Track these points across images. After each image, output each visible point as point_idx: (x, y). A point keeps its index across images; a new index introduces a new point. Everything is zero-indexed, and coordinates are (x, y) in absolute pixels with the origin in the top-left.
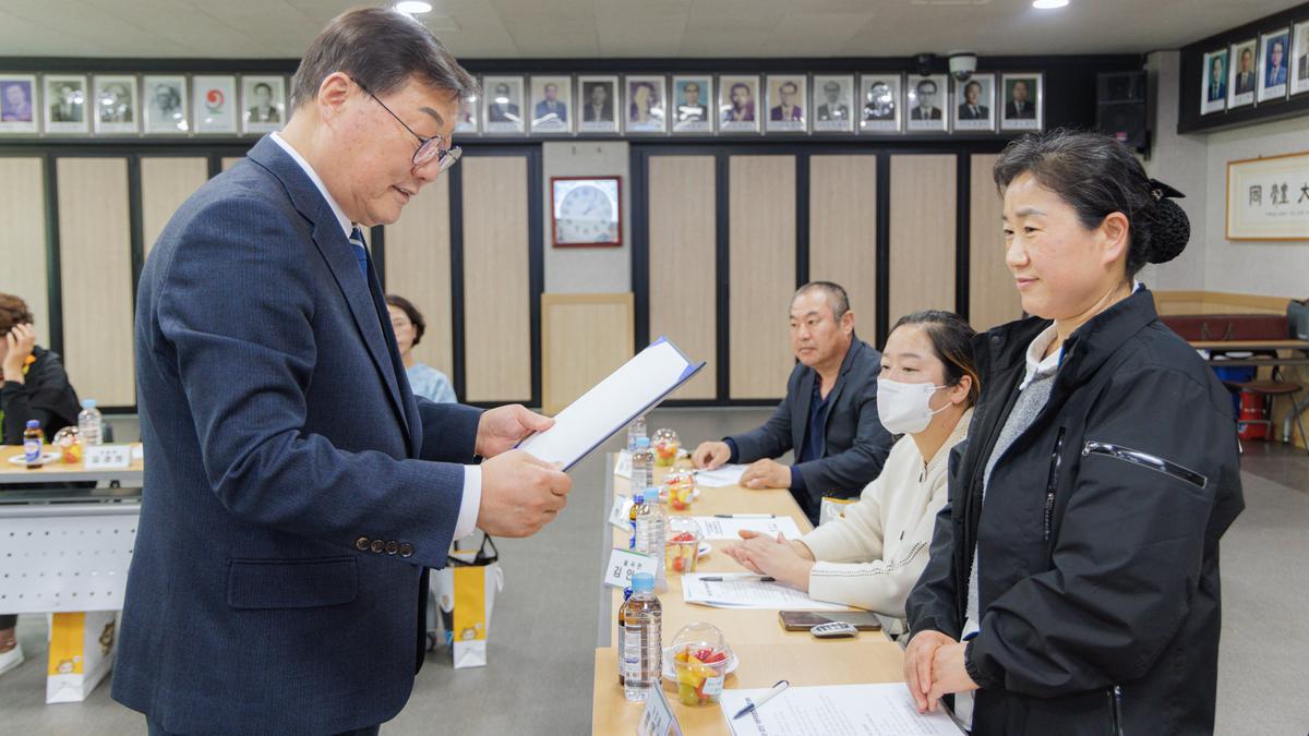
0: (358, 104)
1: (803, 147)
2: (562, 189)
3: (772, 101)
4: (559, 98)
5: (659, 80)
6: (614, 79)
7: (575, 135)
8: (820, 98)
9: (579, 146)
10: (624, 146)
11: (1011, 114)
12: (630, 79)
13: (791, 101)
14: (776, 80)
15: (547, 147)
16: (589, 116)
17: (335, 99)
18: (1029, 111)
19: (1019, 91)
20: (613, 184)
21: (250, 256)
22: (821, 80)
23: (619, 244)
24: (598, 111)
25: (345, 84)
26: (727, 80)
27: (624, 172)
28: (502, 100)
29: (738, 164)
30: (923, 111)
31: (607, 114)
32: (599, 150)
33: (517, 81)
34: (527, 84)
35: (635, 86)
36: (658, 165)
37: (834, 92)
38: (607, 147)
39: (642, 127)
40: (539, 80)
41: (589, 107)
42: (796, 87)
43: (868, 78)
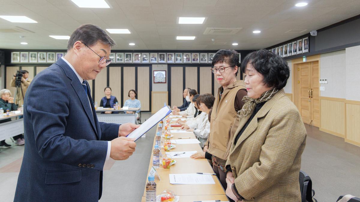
0: (84, 49)
1: (199, 66)
2: (156, 73)
3: (193, 58)
4: (155, 57)
6: (165, 54)
8: (201, 57)
9: (159, 65)
10: (166, 66)
12: (168, 53)
13: (196, 58)
14: (193, 54)
15: (153, 65)
17: (78, 48)
20: (165, 72)
21: (51, 89)
22: (202, 54)
23: (166, 83)
24: (162, 59)
25: (80, 44)
27: (167, 70)
28: (145, 56)
29: (187, 68)
31: (164, 60)
32: (162, 66)
33: (148, 54)
34: (150, 54)
35: (169, 55)
36: (173, 68)
37: (204, 56)
38: (164, 65)
39: (170, 62)
40: (152, 54)
41: (160, 58)
42: (197, 55)
43: (210, 54)
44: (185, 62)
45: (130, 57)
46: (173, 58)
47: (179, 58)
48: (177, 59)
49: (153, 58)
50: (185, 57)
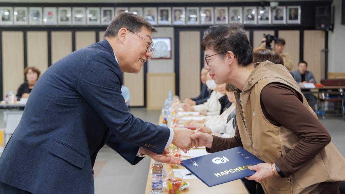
2: (154, 41)
3: (217, 15)
4: (153, 14)
5: (183, 9)
6: (169, 9)
7: (157, 25)
10: (172, 30)
11: (291, 18)
12: (175, 8)
13: (223, 15)
14: (218, 9)
18: (296, 18)
19: (293, 12)
20: (169, 40)
22: (232, 9)
23: (170, 58)
24: (164, 17)
26: (203, 8)
27: (172, 36)
30: (263, 18)
31: (167, 19)
32: (165, 30)
33: (141, 9)
35: (175, 11)
36: (183, 35)
37: (236, 12)
38: (168, 29)
39: (177, 23)
40: (147, 9)
41: (162, 16)
42: (224, 11)
43: (246, 8)
44: (204, 22)
45: (111, 15)
46: (183, 16)
47: (193, 16)
48: (190, 18)
49: (150, 18)
50: (203, 15)
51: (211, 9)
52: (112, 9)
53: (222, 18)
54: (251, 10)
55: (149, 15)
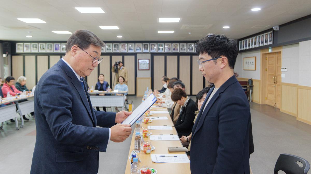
1: (179, 55)
3: (173, 48)
4: (140, 47)
5: (156, 44)
6: (148, 44)
7: (142, 52)
8: (181, 47)
9: (143, 54)
10: (150, 55)
13: (176, 47)
14: (174, 44)
15: (138, 55)
16: (145, 49)
17: (74, 51)
20: (148, 60)
22: (181, 44)
23: (149, 70)
24: (146, 48)
26: (166, 44)
27: (150, 58)
29: (168, 57)
31: (147, 49)
32: (146, 55)
33: (133, 44)
34: (135, 45)
35: (152, 45)
36: (155, 57)
37: (183, 46)
38: (147, 54)
39: (153, 51)
40: (137, 44)
41: (144, 48)
42: (177, 45)
43: (189, 44)
44: (167, 51)
45: (118, 47)
46: (156, 47)
47: (161, 47)
48: (159, 49)
49: (138, 48)
50: (166, 47)
51: (171, 44)
52: (119, 44)
53: (176, 49)
54: (191, 45)
55: (138, 47)
